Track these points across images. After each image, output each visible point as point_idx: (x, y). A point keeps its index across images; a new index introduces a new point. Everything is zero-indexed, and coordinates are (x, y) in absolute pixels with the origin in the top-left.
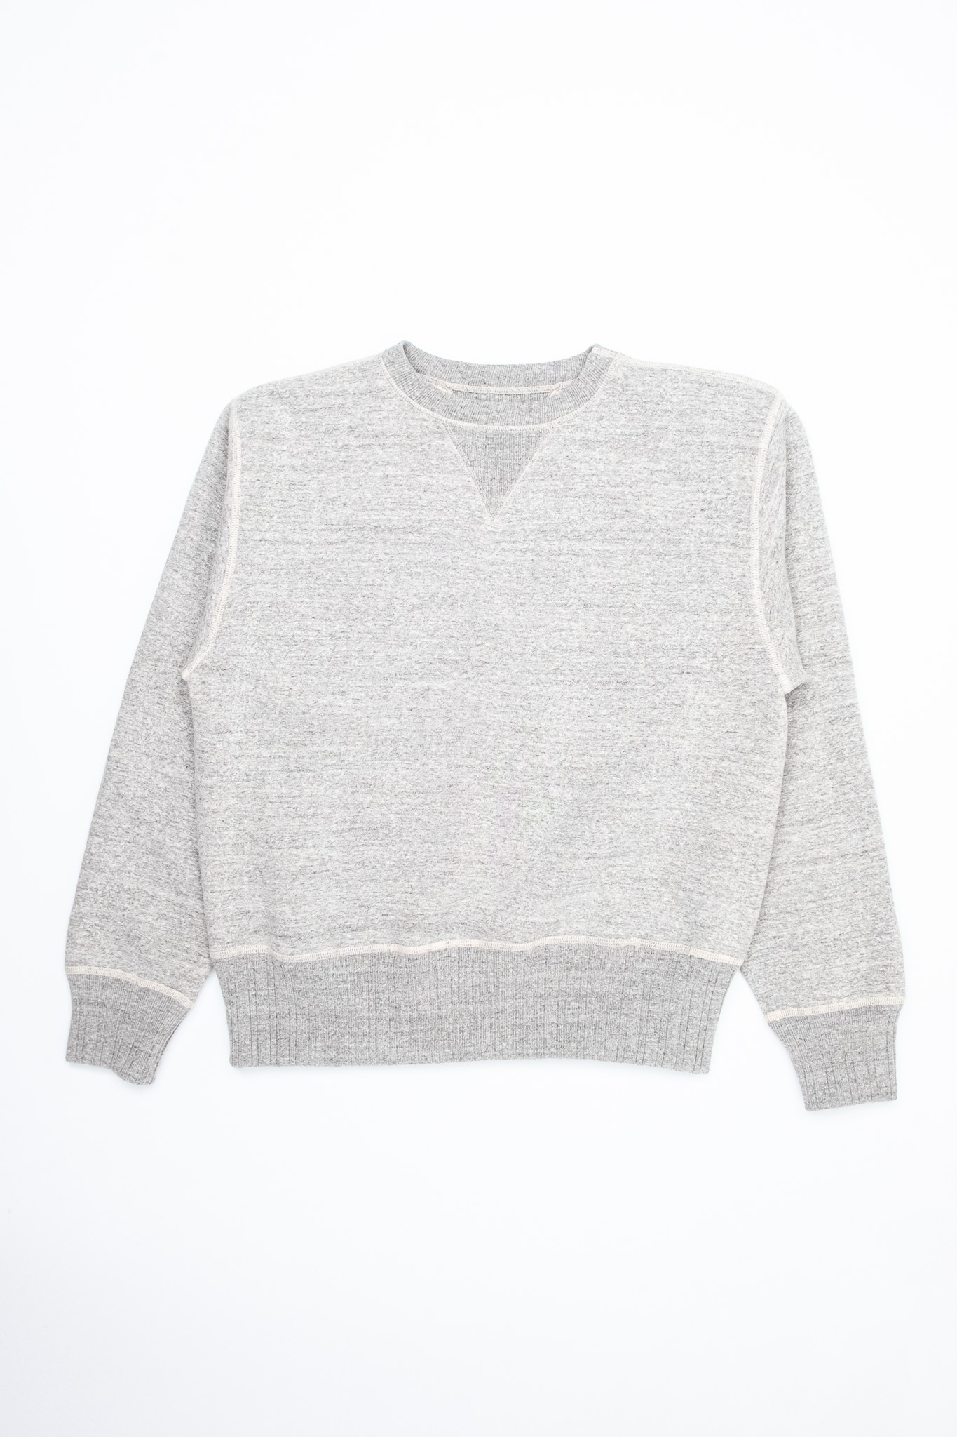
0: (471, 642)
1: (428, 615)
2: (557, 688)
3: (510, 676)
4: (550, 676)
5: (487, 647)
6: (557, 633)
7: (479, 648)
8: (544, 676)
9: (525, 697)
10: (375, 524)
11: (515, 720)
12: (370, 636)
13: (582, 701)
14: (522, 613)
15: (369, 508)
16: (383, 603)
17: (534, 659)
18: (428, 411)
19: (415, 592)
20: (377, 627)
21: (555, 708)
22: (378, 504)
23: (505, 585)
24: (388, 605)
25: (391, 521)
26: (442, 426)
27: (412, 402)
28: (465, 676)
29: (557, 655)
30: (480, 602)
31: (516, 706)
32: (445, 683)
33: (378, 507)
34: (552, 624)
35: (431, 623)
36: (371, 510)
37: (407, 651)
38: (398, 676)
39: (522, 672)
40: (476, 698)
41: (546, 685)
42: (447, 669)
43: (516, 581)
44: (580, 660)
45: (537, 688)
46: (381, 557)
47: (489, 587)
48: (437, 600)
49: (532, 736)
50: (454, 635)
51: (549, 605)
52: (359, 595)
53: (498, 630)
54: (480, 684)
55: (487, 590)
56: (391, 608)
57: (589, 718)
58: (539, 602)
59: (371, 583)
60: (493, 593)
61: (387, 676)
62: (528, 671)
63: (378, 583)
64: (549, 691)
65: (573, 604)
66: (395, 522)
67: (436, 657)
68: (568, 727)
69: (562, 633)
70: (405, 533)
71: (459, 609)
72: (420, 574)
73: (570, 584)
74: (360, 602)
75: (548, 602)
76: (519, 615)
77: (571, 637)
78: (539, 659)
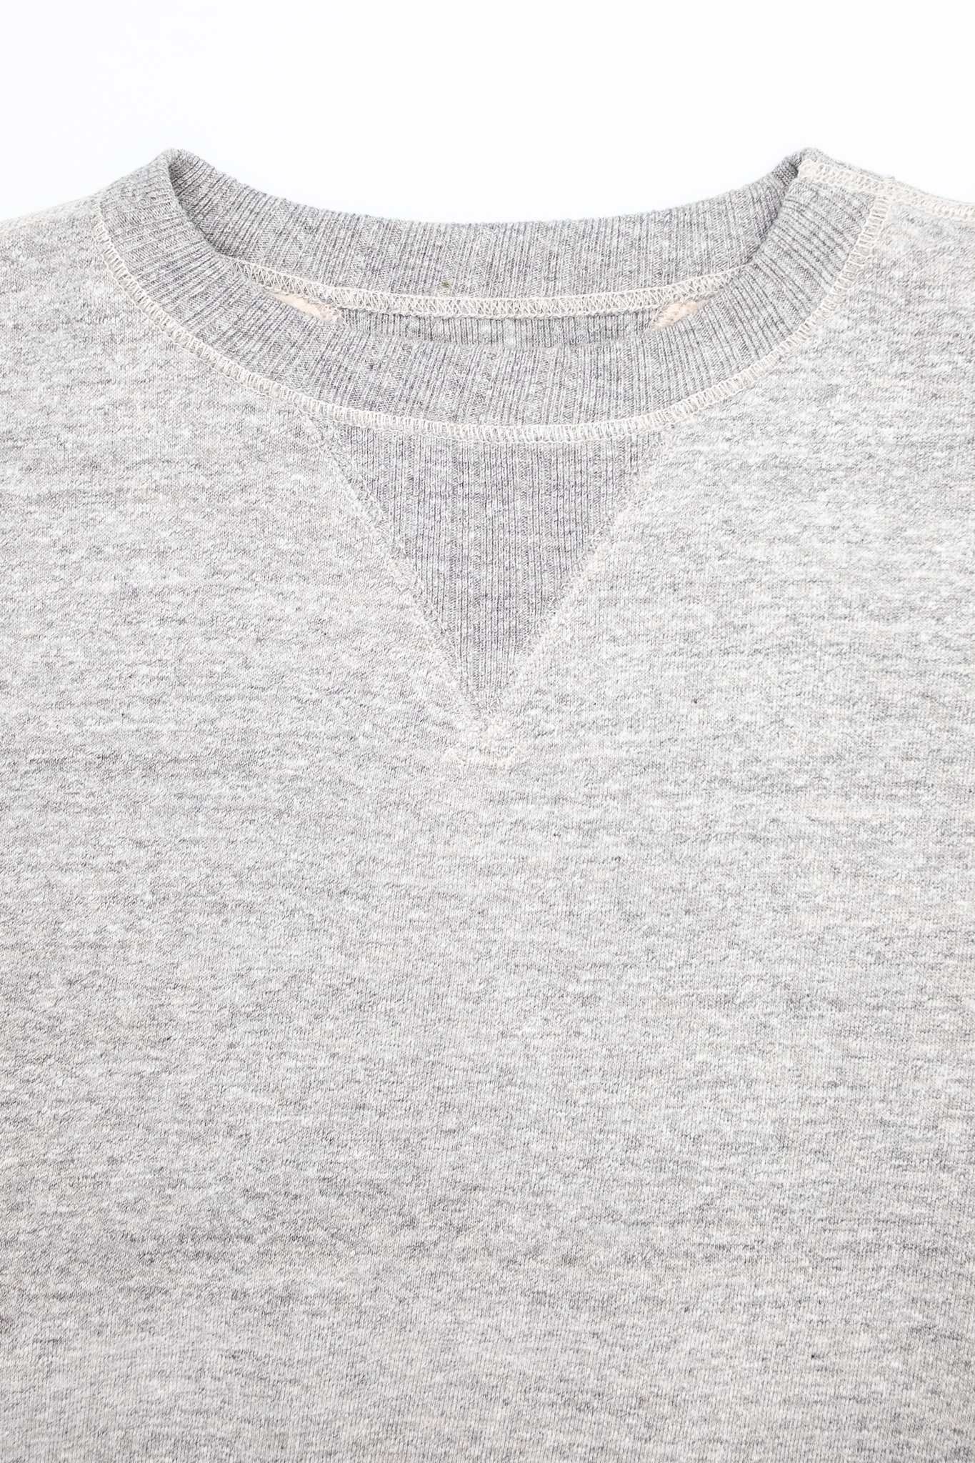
0: (425, 1123)
1: (280, 1037)
2: (707, 1274)
3: (553, 1233)
4: (684, 1230)
5: (477, 1137)
6: (705, 1091)
7: (451, 1142)
8: (664, 1231)
9: (605, 1306)
10: (99, 750)
11: (573, 1373)
12: (96, 1110)
13: (791, 1309)
14: (587, 1029)
15: (78, 697)
16: (132, 1004)
17: (630, 1174)
18: (261, 380)
19: (236, 964)
20: (118, 1078)
21: (703, 1337)
22: (107, 685)
23: (530, 936)
24: (152, 1008)
25: (152, 736)
26: (308, 425)
27: (210, 351)
28: (407, 1237)
29: (705, 1163)
30: (452, 1001)
31: (579, 1334)
32: (343, 1271)
33: (107, 694)
34: (688, 1065)
35: (292, 1064)
36: (86, 704)
37: (216, 1152)
38: (189, 1246)
39: (594, 1219)
40: (443, 1317)
41: (673, 1262)
42: (349, 1215)
43: (564, 925)
44: (780, 1179)
45: (644, 1276)
46: (123, 853)
47: (480, 947)
48: (309, 993)
49: (630, 1420)
50: (369, 1099)
51: (672, 1003)
52: (56, 978)
53: (511, 1083)
54: (457, 1267)
55: (470, 958)
56: (162, 1019)
57: (813, 1362)
58: (642, 994)
59: (92, 938)
60: (490, 965)
61: (150, 1245)
62: (613, 1216)
63: (115, 939)
64: (686, 1283)
65: (753, 997)
66: (164, 741)
67: (312, 1172)
68: (748, 1392)
69: (720, 1091)
70: (199, 774)
71: (381, 1023)
72: (250, 908)
73: (744, 933)
74: (58, 1000)
75: (670, 994)
76: (578, 1034)
77: (750, 1105)
78: (648, 1176)
